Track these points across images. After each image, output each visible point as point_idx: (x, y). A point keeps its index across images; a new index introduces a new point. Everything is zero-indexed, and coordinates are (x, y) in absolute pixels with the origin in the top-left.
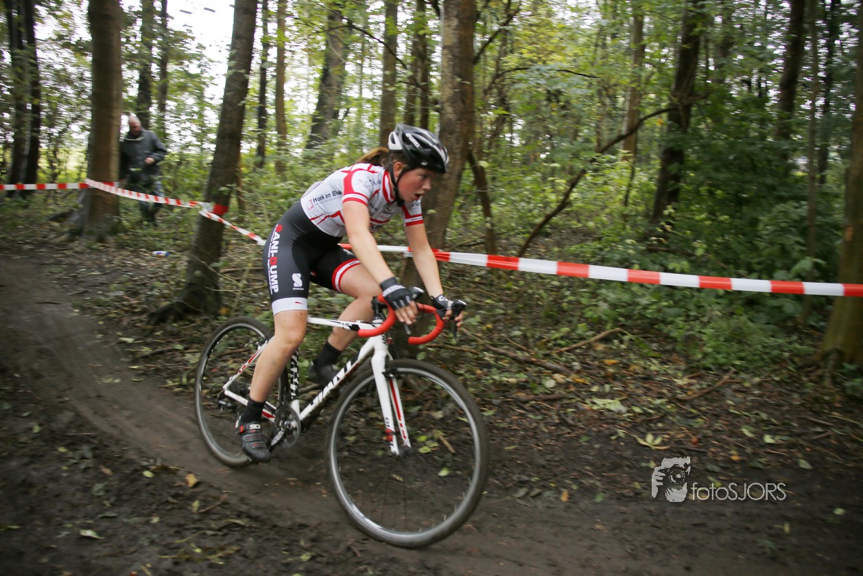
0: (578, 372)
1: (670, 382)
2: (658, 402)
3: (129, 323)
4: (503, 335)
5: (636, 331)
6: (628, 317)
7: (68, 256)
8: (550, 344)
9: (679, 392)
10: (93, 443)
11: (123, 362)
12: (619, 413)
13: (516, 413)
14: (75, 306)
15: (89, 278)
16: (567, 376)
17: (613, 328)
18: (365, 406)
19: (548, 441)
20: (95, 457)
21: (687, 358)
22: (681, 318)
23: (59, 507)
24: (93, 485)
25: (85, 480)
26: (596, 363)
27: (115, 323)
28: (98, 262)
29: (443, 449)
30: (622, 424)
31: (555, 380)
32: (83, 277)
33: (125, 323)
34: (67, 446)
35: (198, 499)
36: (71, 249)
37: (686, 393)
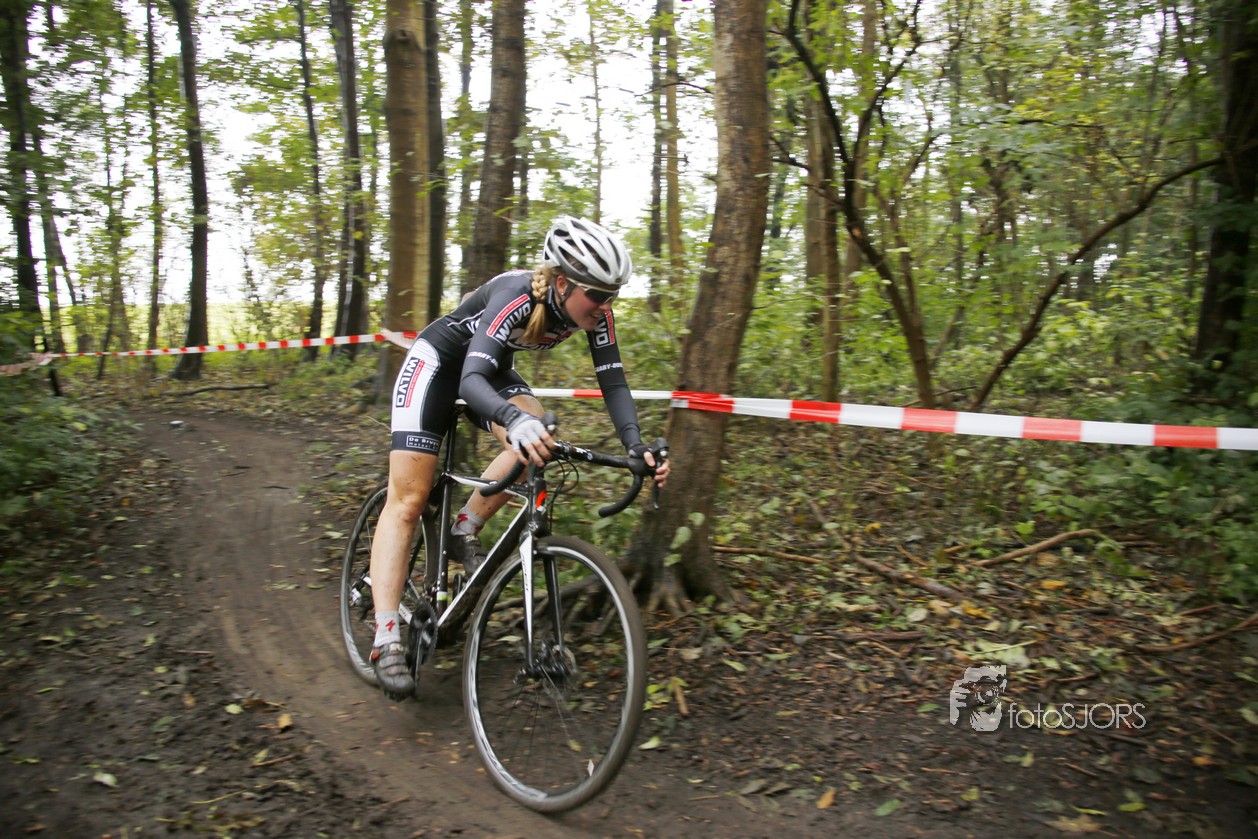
1: (1147, 621)
2: (1100, 652)
9: (1155, 637)
12: (1014, 668)
13: (826, 659)
16: (956, 604)
19: (859, 707)
21: (1203, 582)
29: (672, 707)
31: (930, 609)
33: (344, 512)
36: (358, 421)
37: (1169, 640)
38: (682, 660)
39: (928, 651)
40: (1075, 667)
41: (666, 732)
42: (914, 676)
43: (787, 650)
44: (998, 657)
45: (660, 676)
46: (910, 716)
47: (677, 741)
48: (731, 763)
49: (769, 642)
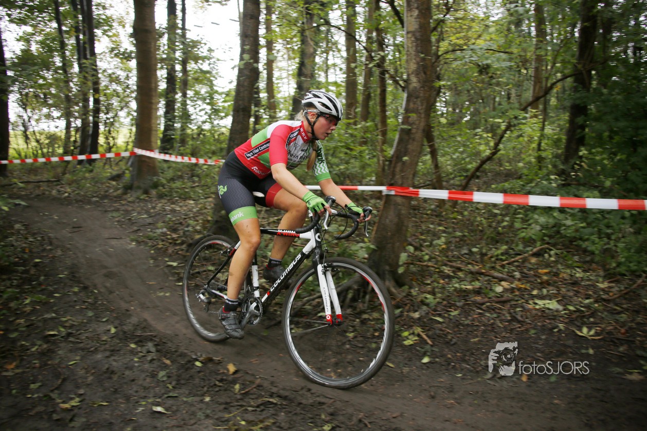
0: (519, 280)
1: (594, 286)
2: (587, 301)
3: (173, 252)
4: (455, 253)
5: (559, 247)
6: (550, 237)
7: (123, 205)
8: (493, 259)
9: (602, 293)
10: (155, 341)
11: (171, 280)
12: (557, 311)
13: (476, 313)
14: (132, 240)
15: (141, 220)
16: (512, 283)
17: (541, 246)
18: (358, 310)
19: (504, 334)
20: (157, 351)
21: (604, 266)
22: (595, 236)
23: (135, 389)
24: (158, 372)
25: (152, 369)
26: (532, 272)
27: (163, 252)
28: (145, 208)
29: (422, 342)
30: (561, 319)
31: (502, 286)
32: (135, 219)
33: (170, 251)
34: (136, 343)
35: (239, 383)
36: (126, 199)
37: (608, 294)
38: (412, 318)
39: (516, 306)
40: (582, 309)
41: (429, 354)
42: (520, 318)
43: (455, 310)
44: (547, 306)
45: (406, 327)
46: (527, 336)
47: (438, 358)
48: (469, 365)
49: (445, 306)
